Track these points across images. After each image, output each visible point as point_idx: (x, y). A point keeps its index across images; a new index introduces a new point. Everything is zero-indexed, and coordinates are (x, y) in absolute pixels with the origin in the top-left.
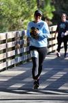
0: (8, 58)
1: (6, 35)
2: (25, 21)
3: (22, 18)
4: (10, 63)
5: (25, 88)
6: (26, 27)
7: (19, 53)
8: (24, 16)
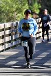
0: (5, 42)
1: (4, 25)
2: (19, 15)
3: (16, 13)
4: (7, 46)
5: (18, 64)
6: (19, 19)
7: (14, 38)
8: (18, 11)
